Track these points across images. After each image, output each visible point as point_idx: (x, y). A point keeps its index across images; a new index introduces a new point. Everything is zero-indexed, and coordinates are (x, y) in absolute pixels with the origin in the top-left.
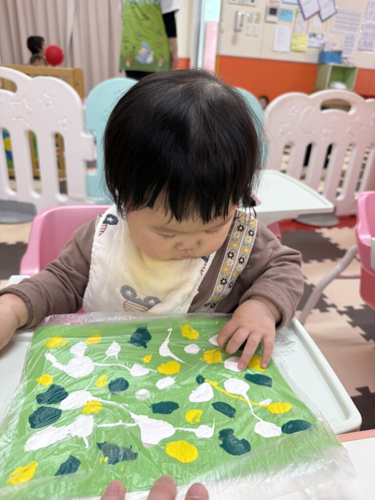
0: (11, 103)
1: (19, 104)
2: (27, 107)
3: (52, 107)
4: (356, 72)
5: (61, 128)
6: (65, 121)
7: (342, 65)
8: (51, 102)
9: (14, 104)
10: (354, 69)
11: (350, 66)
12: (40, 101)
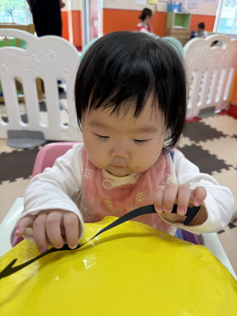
0: (23, 58)
1: (29, 58)
2: (37, 60)
3: (57, 59)
4: (190, 17)
5: (64, 75)
6: (67, 69)
7: (182, 13)
8: (56, 56)
9: (25, 58)
10: (188, 15)
11: (187, 13)
12: (47, 55)
